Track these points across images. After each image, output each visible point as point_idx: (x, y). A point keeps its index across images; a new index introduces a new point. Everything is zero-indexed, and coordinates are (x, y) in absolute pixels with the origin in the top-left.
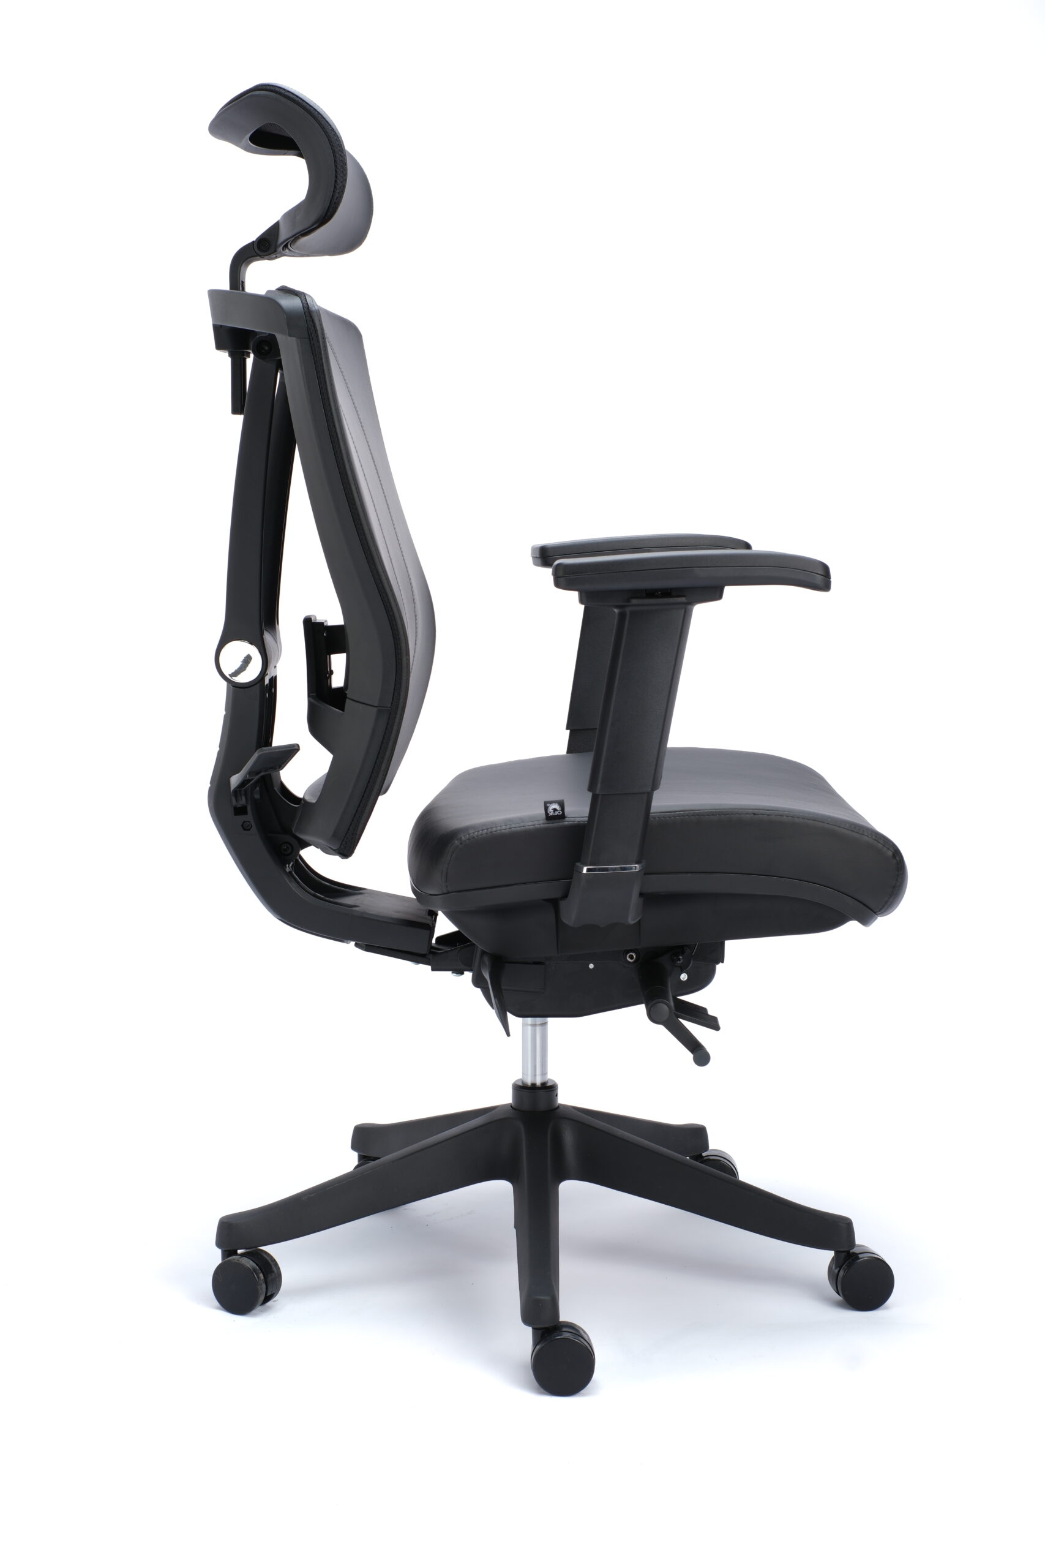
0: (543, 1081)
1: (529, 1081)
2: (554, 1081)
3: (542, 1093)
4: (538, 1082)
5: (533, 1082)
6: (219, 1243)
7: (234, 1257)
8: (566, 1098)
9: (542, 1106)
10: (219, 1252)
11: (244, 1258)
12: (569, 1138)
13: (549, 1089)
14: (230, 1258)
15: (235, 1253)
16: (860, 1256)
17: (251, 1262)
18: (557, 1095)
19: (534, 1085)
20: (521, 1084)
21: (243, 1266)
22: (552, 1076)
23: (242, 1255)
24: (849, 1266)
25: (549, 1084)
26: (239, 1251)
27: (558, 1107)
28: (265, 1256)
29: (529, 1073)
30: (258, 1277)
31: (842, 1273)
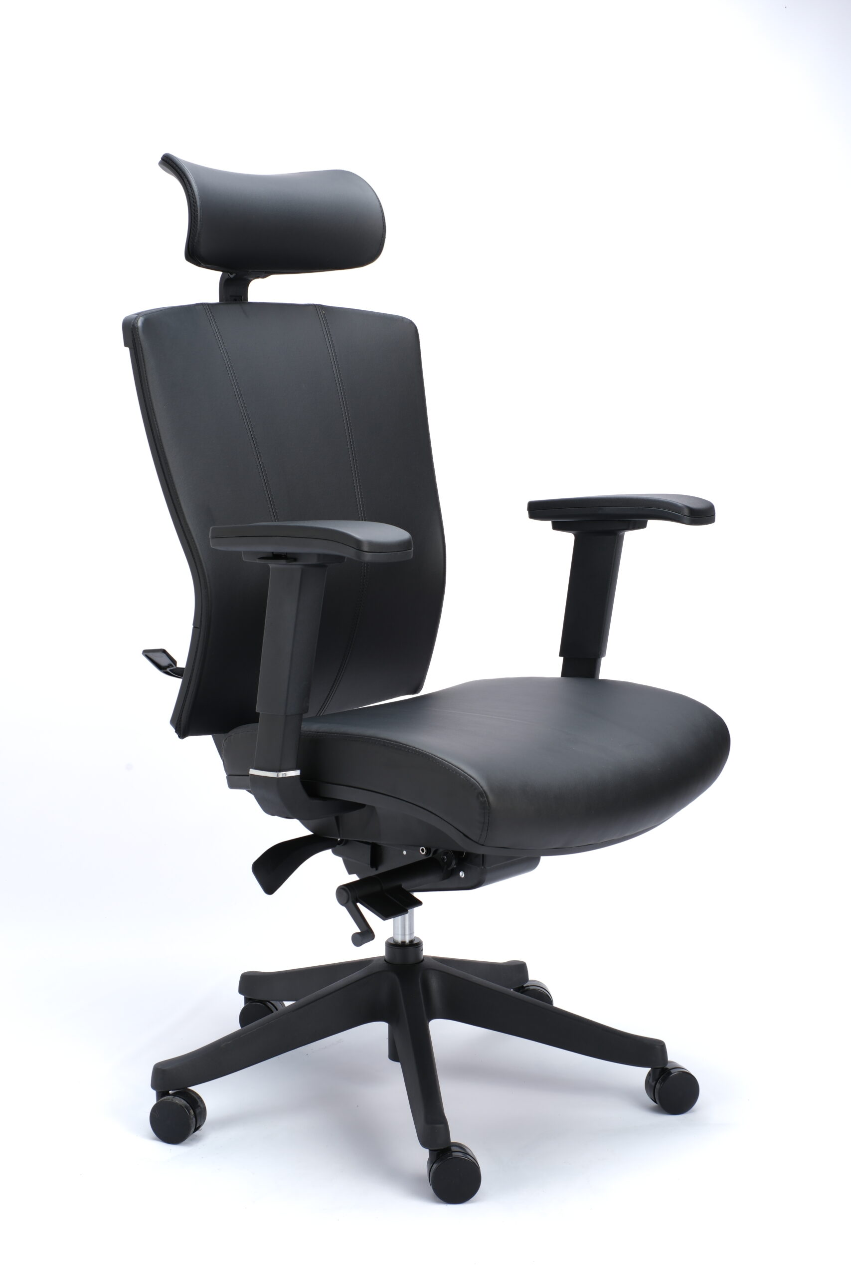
0: (410, 939)
1: (399, 939)
2: (418, 939)
3: (411, 949)
4: (407, 940)
5: (403, 940)
6: (154, 1086)
7: (168, 1097)
8: (429, 950)
9: (411, 960)
10: (154, 1093)
11: (177, 1097)
12: (435, 984)
13: (415, 945)
14: (163, 1099)
15: (168, 1094)
16: (672, 1071)
17: (183, 1101)
18: (422, 950)
19: (403, 943)
20: (392, 942)
21: (177, 1104)
22: (419, 933)
23: (174, 1095)
24: (664, 1080)
25: (415, 942)
26: (170, 1092)
27: (423, 960)
28: (193, 1095)
29: (400, 932)
30: (190, 1113)
31: (658, 1086)
